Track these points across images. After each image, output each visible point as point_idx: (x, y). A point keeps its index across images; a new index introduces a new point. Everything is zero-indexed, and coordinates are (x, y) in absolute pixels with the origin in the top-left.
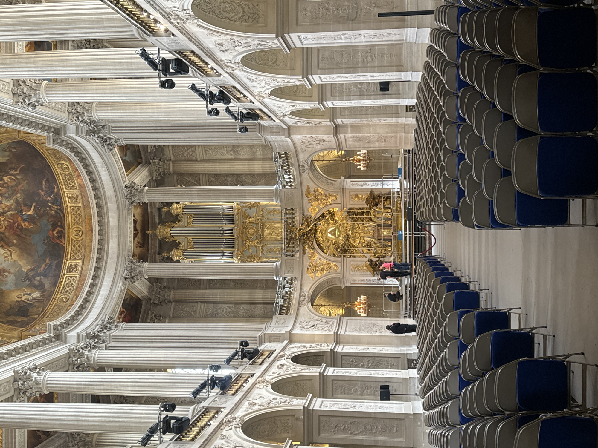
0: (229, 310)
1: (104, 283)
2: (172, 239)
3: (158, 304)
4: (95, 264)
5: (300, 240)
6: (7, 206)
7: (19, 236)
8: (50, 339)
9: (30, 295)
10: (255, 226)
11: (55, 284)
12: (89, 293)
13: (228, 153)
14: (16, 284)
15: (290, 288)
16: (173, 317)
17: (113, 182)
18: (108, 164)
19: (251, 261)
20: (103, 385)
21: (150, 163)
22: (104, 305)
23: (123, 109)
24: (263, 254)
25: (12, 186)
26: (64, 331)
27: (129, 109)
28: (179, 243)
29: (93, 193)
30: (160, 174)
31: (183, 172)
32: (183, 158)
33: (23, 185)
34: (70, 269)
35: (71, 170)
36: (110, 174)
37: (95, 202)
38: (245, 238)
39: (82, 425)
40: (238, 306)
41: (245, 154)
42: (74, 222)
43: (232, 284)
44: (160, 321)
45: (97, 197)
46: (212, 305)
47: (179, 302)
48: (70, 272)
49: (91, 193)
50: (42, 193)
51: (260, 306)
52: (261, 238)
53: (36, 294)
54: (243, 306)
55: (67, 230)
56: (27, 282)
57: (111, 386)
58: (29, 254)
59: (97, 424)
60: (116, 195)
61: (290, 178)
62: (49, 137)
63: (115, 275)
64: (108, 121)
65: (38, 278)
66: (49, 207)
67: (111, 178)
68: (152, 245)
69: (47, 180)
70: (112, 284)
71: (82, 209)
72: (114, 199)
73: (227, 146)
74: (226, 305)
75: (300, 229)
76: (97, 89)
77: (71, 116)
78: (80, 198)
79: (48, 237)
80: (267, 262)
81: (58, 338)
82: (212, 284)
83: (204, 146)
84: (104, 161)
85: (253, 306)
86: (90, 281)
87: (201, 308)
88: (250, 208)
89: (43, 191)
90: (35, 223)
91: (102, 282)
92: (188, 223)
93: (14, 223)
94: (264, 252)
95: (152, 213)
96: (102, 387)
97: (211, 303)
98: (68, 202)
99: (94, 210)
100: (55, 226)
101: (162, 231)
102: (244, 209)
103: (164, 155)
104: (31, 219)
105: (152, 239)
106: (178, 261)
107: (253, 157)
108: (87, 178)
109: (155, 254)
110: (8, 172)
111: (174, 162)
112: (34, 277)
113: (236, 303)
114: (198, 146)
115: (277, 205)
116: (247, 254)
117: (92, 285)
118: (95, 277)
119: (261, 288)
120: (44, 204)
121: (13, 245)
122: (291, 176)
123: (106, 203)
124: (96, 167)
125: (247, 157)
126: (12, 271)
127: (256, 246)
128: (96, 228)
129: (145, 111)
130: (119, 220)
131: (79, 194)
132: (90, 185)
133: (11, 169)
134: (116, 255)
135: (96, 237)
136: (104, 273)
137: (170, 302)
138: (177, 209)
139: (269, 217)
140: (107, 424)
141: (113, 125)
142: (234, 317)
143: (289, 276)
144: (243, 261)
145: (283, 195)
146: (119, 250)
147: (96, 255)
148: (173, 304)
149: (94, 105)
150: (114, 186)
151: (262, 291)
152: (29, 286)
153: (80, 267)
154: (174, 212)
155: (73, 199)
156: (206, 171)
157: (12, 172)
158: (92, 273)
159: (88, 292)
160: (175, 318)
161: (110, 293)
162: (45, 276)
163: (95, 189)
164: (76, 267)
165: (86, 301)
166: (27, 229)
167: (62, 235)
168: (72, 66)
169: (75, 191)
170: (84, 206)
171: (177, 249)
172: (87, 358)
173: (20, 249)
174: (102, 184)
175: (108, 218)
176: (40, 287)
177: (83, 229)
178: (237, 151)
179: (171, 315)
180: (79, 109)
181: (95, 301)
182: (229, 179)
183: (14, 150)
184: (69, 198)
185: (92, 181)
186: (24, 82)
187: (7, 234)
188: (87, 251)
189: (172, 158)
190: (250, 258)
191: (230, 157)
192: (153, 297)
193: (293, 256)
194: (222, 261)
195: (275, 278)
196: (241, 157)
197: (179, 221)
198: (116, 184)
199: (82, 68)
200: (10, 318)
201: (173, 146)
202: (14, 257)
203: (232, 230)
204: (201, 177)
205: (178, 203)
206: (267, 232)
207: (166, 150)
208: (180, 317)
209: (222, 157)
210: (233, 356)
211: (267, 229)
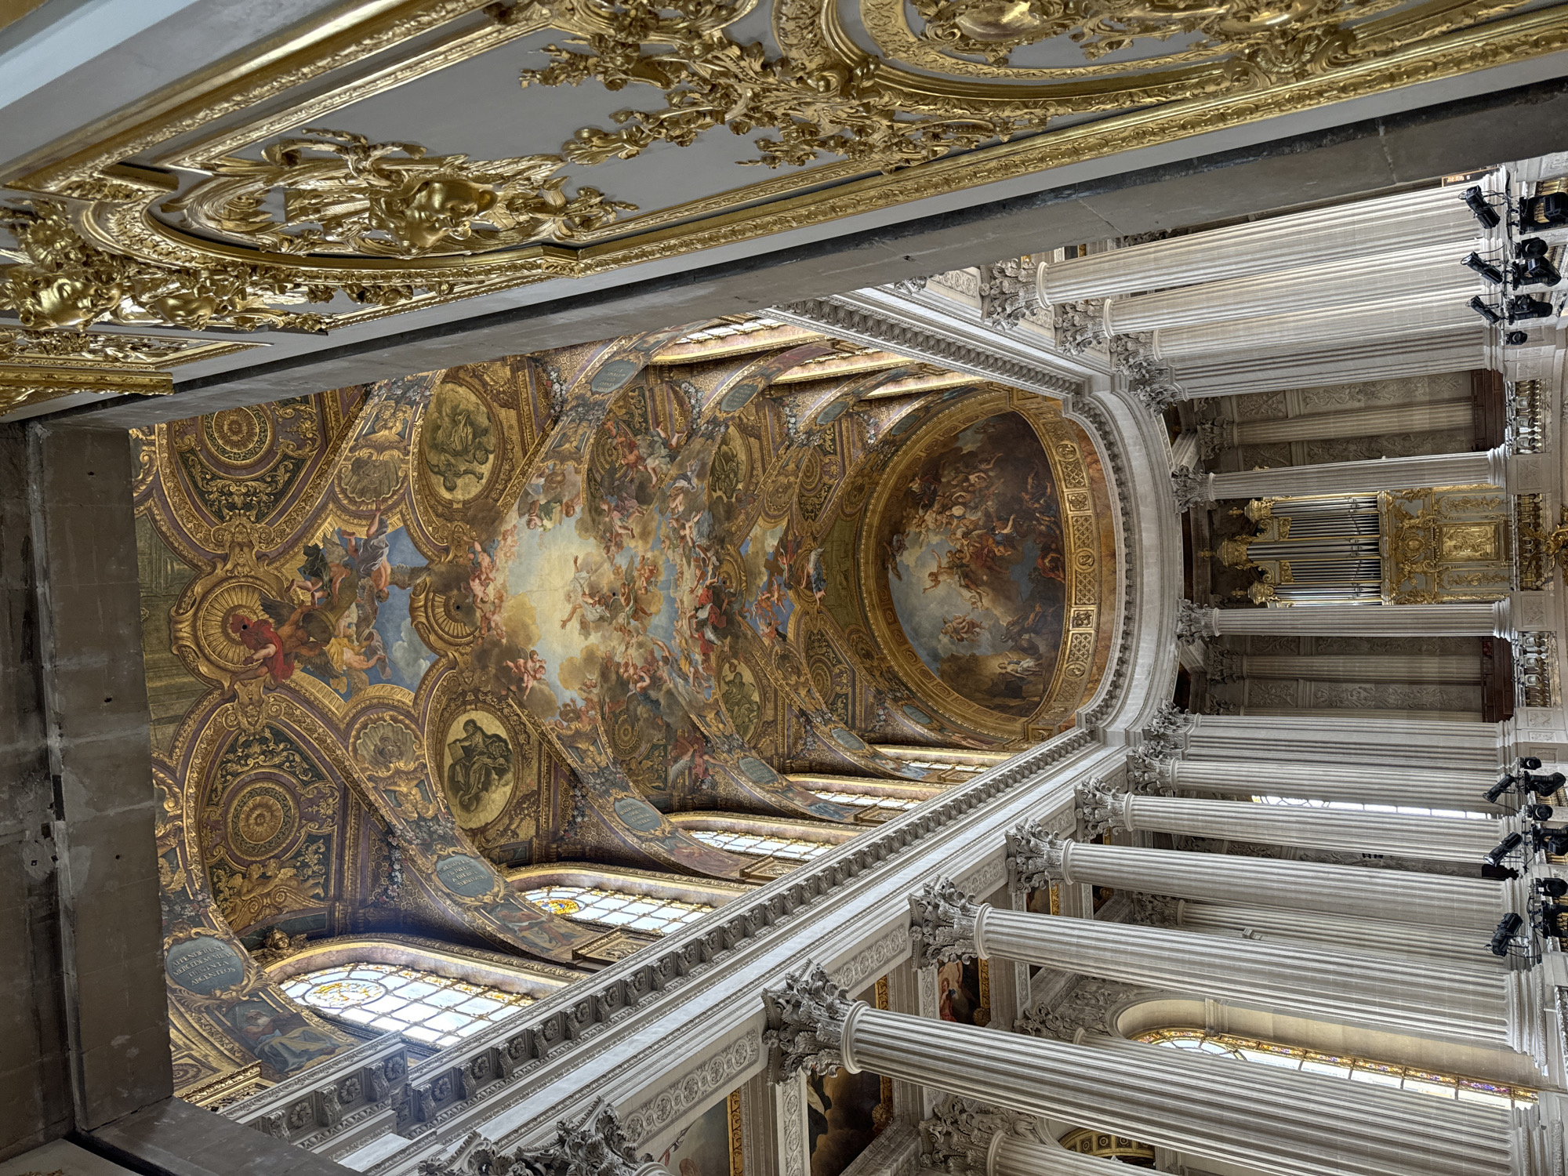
0: (1363, 694)
1: (1142, 644)
2: (1249, 565)
3: (1218, 682)
4: (1123, 613)
5: (1557, 557)
6: (972, 522)
7: (990, 568)
8: (1082, 737)
9: (1018, 663)
10: (1421, 533)
11: (1056, 647)
12: (1122, 661)
13: (1352, 397)
14: (993, 646)
15: (1540, 653)
16: (1250, 706)
17: (1152, 469)
18: (1148, 438)
19: (1416, 602)
20: (1241, 825)
21: (1196, 431)
22: (1152, 682)
23: (1213, 334)
24: (1441, 586)
25: (981, 490)
26: (1101, 724)
27: (1223, 332)
28: (1263, 573)
29: (1116, 490)
30: (1213, 449)
31: (1258, 441)
32: (1258, 417)
33: (998, 487)
34: (1078, 622)
35: (1078, 455)
36: (1148, 455)
37: (1119, 505)
38: (1400, 557)
39: (1273, 897)
40: (1382, 687)
41: (1388, 397)
42: (1079, 543)
43: (1366, 646)
44: (1228, 712)
45: (1123, 498)
46: (1326, 685)
47: (1258, 678)
48: (1078, 625)
49: (1113, 491)
50: (1027, 497)
51: (1432, 688)
52: (1435, 555)
53: (1028, 663)
54: (1394, 686)
55: (1067, 555)
56: (1010, 643)
57: (1256, 826)
58: (1008, 598)
59: (1303, 896)
60: (1157, 492)
61: (1533, 433)
62: (1065, 400)
63: (1160, 630)
64: (1173, 360)
65: (1026, 636)
66: (1037, 519)
67: (1150, 461)
68: (1198, 577)
69: (1036, 474)
70: (1158, 646)
71: (1093, 520)
72: (1151, 498)
73: (1350, 386)
74: (1357, 686)
75: (1558, 535)
76: (1208, 300)
77: (1115, 359)
78: (1089, 502)
79: (1035, 569)
80: (1451, 602)
81: (1094, 736)
82: (1322, 645)
83: (1303, 390)
84: (1142, 434)
85: (1415, 688)
86: (1120, 641)
87: (1307, 689)
88: (1410, 500)
89: (1027, 492)
90: (1014, 547)
91: (1138, 643)
92: (1280, 534)
93: (983, 549)
94: (1445, 583)
95: (1196, 520)
96: (1238, 828)
97: (1324, 680)
98: (1070, 512)
99: (1118, 520)
100: (1046, 550)
101: (1232, 552)
102: (1397, 503)
103: (1219, 413)
104: (1008, 541)
105: (1198, 567)
106: (1263, 605)
107: (1407, 400)
108: (1110, 465)
109: (1204, 592)
110: (975, 468)
111: (1240, 424)
112: (1020, 634)
113: (1377, 682)
114: (1291, 391)
115: (1498, 489)
116: (1407, 587)
117: (1124, 648)
118: (1126, 634)
119: (1431, 654)
120: (1029, 515)
121: (984, 583)
122: (1536, 429)
123: (1137, 506)
124: (1124, 446)
125: (1393, 401)
126: (985, 624)
127: (1425, 573)
128: (1121, 550)
129: (1255, 331)
130: (1161, 535)
131: (1089, 496)
132: (1113, 477)
133: (981, 462)
134: (1157, 595)
135: (1122, 566)
136: (1140, 627)
137: (1242, 678)
138: (1260, 509)
139: (1454, 514)
140: (1325, 899)
141: (1178, 366)
142: (1377, 707)
143: (1534, 629)
144: (1399, 602)
145: (1513, 468)
146: (1162, 587)
147: (1124, 598)
148: (1247, 682)
149: (1156, 334)
150: (1154, 477)
151: (1436, 660)
152: (1012, 649)
153: (1094, 618)
154: (1254, 516)
155: (1078, 503)
156: (1307, 437)
157: (983, 466)
158: (1122, 628)
159: (1120, 659)
160: (1254, 708)
161: (1156, 661)
162: (1037, 633)
163: (1120, 483)
164: (1088, 617)
165: (1119, 674)
166: (1002, 558)
167: (1059, 565)
168: (1229, 257)
169: (1082, 490)
170: (1097, 515)
171: (1261, 582)
172: (1161, 773)
173: (994, 589)
174: (1132, 474)
175: (1140, 532)
176: (1031, 650)
177: (1095, 554)
178: (1373, 393)
179: (1246, 702)
180: (1129, 345)
181: (1132, 675)
182: (1352, 447)
183: (991, 430)
184: (1071, 502)
185: (1117, 470)
186: (1074, 307)
187: (973, 566)
188: (1105, 590)
189: (1237, 419)
190: (1413, 596)
191: (1357, 405)
192: (1210, 670)
193: (1538, 589)
194: (1355, 603)
195: (1496, 634)
196: (1380, 403)
197: (1262, 531)
198: (1157, 472)
199: (1249, 257)
200: (998, 701)
201: (1239, 396)
202: (986, 602)
203: (1376, 544)
204: (1293, 448)
205: (1259, 499)
206: (1449, 544)
207: (1226, 406)
208: (1265, 706)
209: (1339, 407)
210: (1503, 787)
211: (1451, 538)
